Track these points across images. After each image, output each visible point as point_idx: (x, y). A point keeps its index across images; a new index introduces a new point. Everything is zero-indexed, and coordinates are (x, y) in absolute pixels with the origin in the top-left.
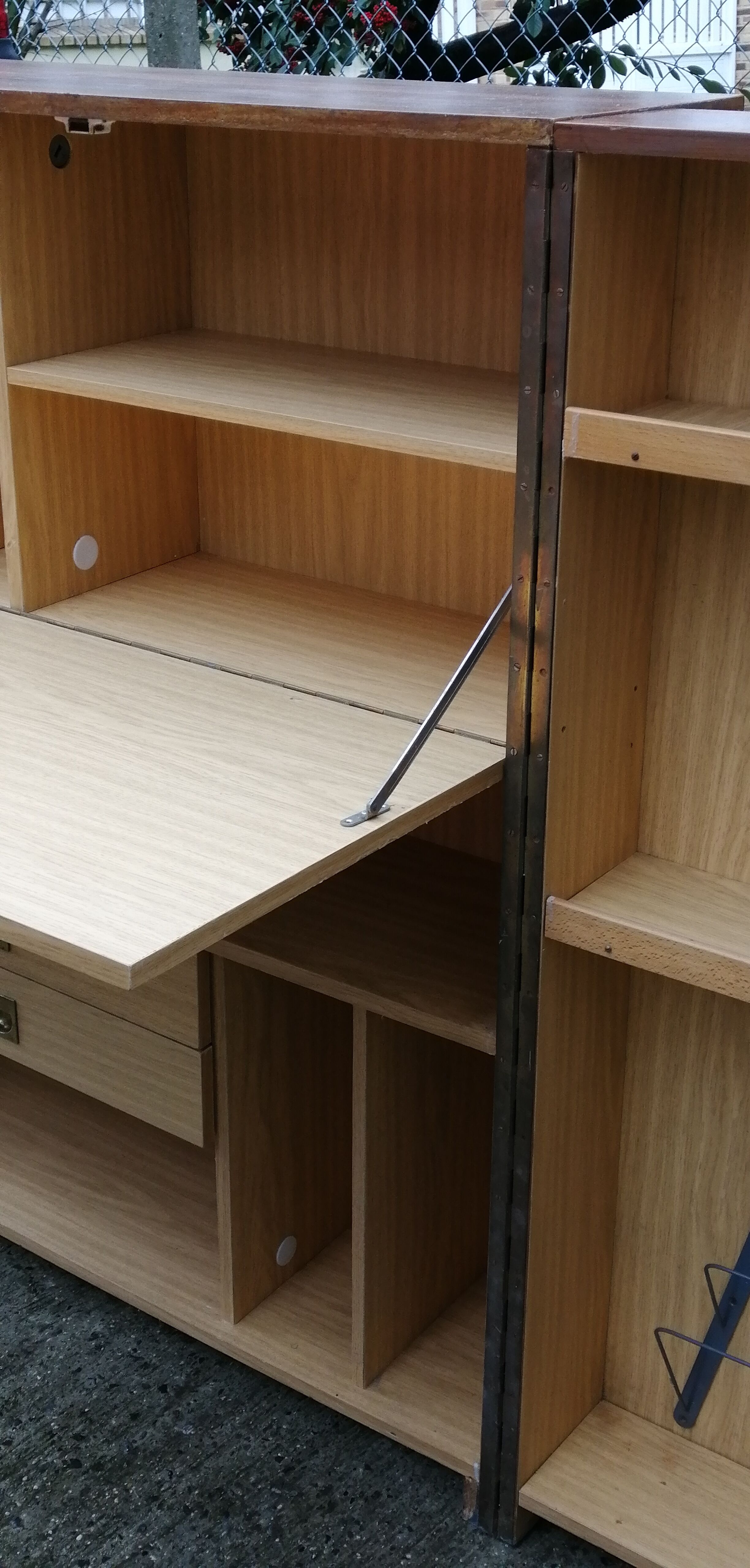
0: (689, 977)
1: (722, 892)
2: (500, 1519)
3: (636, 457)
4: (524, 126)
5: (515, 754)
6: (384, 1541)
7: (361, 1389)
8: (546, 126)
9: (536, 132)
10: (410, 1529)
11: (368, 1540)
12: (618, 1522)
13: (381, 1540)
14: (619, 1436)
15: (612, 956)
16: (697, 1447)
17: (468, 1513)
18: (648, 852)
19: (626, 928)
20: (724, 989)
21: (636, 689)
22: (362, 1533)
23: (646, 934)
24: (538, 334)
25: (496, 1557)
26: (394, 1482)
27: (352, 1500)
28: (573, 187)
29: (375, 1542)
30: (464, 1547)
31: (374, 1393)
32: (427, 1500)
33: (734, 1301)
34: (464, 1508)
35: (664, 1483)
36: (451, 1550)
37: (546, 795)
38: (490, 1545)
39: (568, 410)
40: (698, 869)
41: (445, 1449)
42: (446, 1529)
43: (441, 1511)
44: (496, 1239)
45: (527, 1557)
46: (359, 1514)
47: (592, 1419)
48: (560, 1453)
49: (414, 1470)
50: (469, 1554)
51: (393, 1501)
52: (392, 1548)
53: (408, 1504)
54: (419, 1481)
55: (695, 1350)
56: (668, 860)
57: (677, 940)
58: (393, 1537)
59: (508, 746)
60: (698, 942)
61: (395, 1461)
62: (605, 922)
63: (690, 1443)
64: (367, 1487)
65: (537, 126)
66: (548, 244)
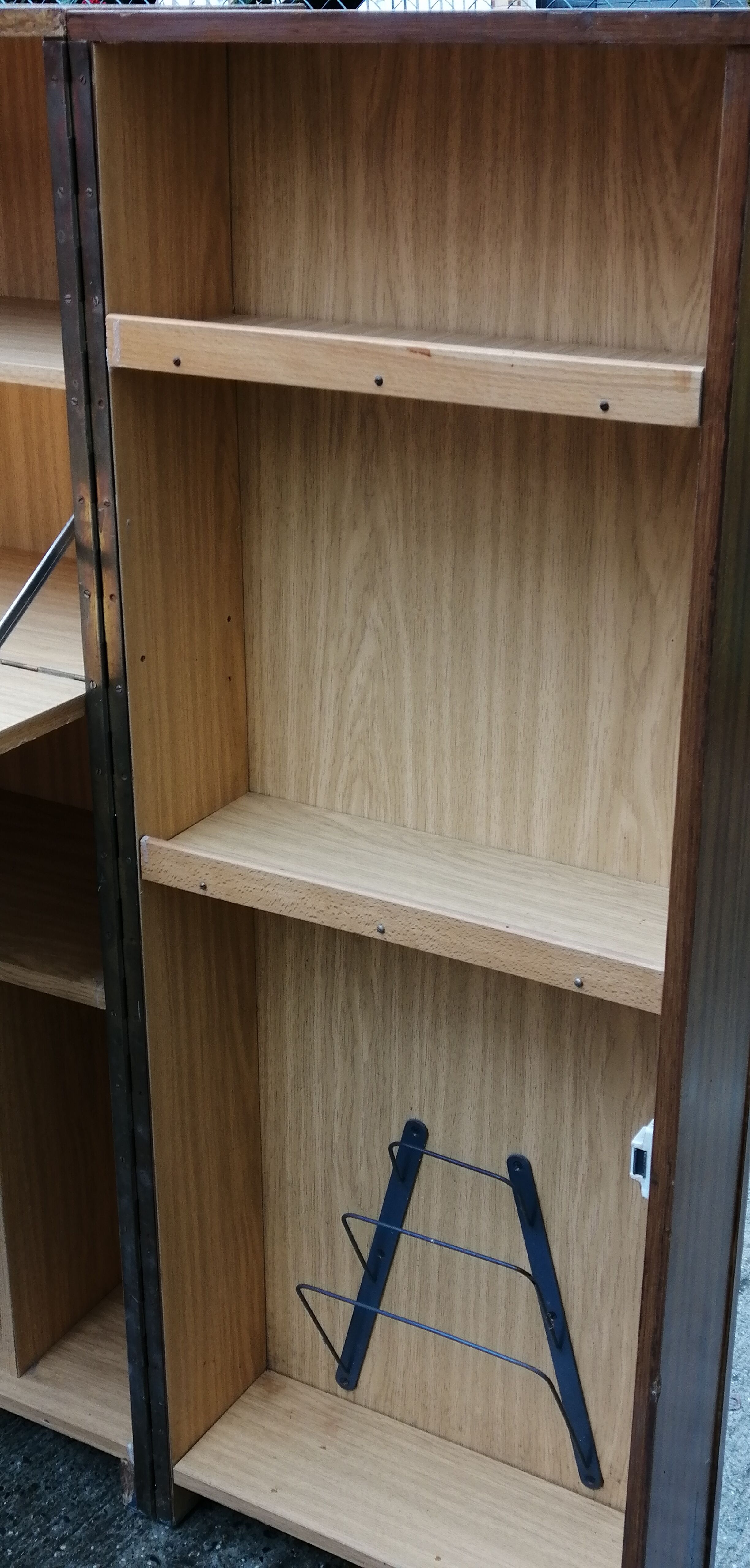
0: (283, 908)
1: (328, 825)
2: (157, 1500)
3: (177, 363)
4: (37, 17)
5: (95, 687)
6: (39, 1534)
7: (15, 1378)
8: (59, 15)
9: (50, 23)
10: (67, 1520)
11: (21, 1535)
12: (273, 1491)
13: (35, 1533)
14: (281, 1404)
15: (208, 894)
16: (362, 1409)
17: (128, 1498)
18: (259, 791)
19: (218, 862)
20: (315, 917)
21: (229, 619)
22: (16, 1528)
23: (237, 867)
24: (72, 238)
25: (155, 1540)
26: (53, 1472)
27: (8, 1495)
28: (91, 79)
29: (29, 1537)
30: (122, 1532)
31: (29, 1381)
32: (87, 1489)
33: (382, 1253)
34: (123, 1492)
35: (324, 1448)
36: (108, 1537)
37: (129, 729)
38: (150, 1528)
39: (109, 317)
40: (308, 804)
41: (99, 1433)
42: (105, 1516)
43: (100, 1499)
44: (125, 1203)
45: (188, 1537)
46: (14, 1509)
47: (254, 1390)
48: (218, 1426)
49: (75, 1459)
50: (125, 1540)
51: (50, 1493)
52: (46, 1541)
53: (66, 1494)
54: (81, 1469)
55: (350, 1308)
56: (280, 798)
57: (267, 871)
58: (49, 1529)
59: (88, 680)
60: (288, 871)
61: (56, 1452)
62: (198, 858)
63: (355, 1405)
64: (23, 1480)
65: (50, 16)
66: (73, 141)
